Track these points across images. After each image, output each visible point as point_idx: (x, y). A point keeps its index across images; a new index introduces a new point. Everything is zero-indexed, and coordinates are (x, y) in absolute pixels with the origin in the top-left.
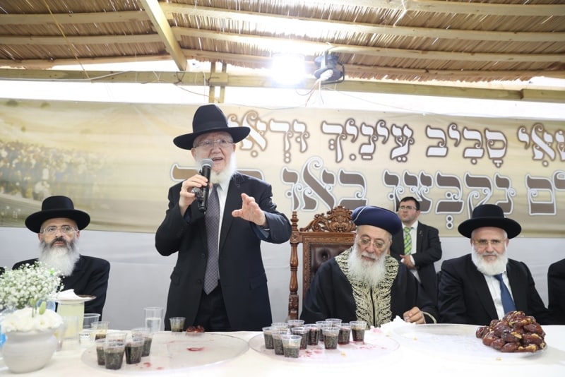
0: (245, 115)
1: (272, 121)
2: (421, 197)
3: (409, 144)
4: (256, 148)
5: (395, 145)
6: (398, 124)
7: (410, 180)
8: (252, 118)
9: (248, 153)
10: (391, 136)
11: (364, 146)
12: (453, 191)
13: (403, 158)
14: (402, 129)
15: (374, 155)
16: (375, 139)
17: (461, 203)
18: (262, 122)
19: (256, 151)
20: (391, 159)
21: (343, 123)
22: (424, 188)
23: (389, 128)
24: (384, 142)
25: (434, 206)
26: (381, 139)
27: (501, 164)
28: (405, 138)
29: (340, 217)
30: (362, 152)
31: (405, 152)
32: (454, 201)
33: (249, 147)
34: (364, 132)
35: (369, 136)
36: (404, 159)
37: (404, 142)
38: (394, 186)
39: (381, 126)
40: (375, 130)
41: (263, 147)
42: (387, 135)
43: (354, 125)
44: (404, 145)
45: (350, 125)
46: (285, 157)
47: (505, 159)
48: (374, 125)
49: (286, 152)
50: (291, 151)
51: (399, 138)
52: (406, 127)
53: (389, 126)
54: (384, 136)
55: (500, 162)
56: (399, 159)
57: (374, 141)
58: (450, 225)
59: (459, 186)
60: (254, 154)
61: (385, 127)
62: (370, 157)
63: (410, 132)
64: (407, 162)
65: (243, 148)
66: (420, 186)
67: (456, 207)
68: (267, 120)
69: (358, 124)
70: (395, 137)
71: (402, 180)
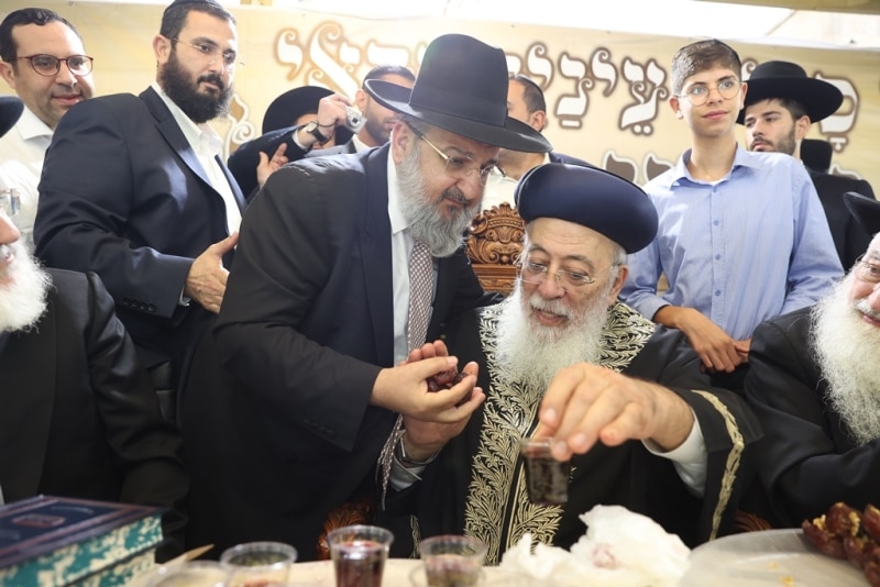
0: (316, 29)
1: (372, 45)
3: (658, 99)
5: (631, 100)
6: (635, 59)
8: (331, 36)
10: (621, 80)
11: (564, 100)
13: (645, 128)
14: (645, 68)
15: (586, 120)
16: (588, 86)
18: (350, 45)
20: (621, 128)
21: (522, 53)
23: (618, 66)
24: (607, 93)
26: (601, 86)
27: (843, 145)
28: (649, 87)
30: (559, 112)
31: (650, 115)
34: (566, 72)
35: (576, 79)
36: (647, 129)
37: (647, 94)
39: (602, 61)
40: (589, 68)
42: (613, 79)
43: (544, 56)
44: (647, 100)
45: (537, 55)
47: (852, 136)
48: (586, 59)
51: (637, 85)
52: (652, 65)
53: (617, 60)
54: (608, 81)
55: (843, 140)
56: (638, 129)
57: (586, 90)
61: (608, 62)
62: (576, 124)
63: (662, 75)
64: (654, 137)
68: (361, 41)
69: (554, 55)
70: (630, 83)
71: (641, 171)
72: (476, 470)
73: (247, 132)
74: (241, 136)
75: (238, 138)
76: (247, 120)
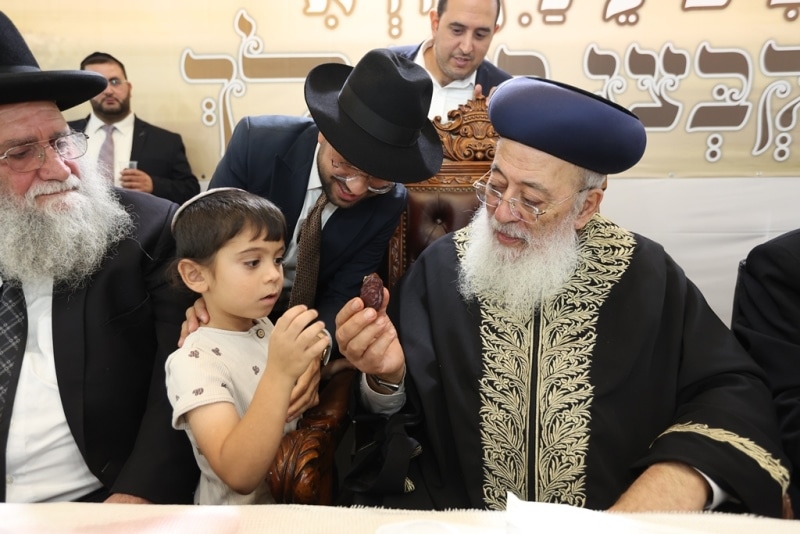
2: (660, 98)
4: (335, 9)
7: (641, 64)
9: (320, 20)
12: (732, 83)
13: (630, 17)
15: (569, 14)
17: (746, 108)
19: (333, 17)
20: (605, 20)
22: (669, 78)
25: (685, 116)
29: (480, 126)
31: (637, 3)
32: (729, 103)
33: (321, 8)
36: (632, 18)
38: (606, 77)
41: (348, 9)
46: (392, 26)
49: (392, 15)
50: (402, 13)
56: (622, 19)
58: (713, 154)
59: (745, 72)
60: (332, 22)
62: (559, 18)
64: (639, 24)
65: (310, 10)
66: (661, 76)
67: (732, 116)
71: (623, 64)
72: (484, 394)
73: (256, 46)
74: (251, 49)
75: (249, 52)
76: (255, 35)
